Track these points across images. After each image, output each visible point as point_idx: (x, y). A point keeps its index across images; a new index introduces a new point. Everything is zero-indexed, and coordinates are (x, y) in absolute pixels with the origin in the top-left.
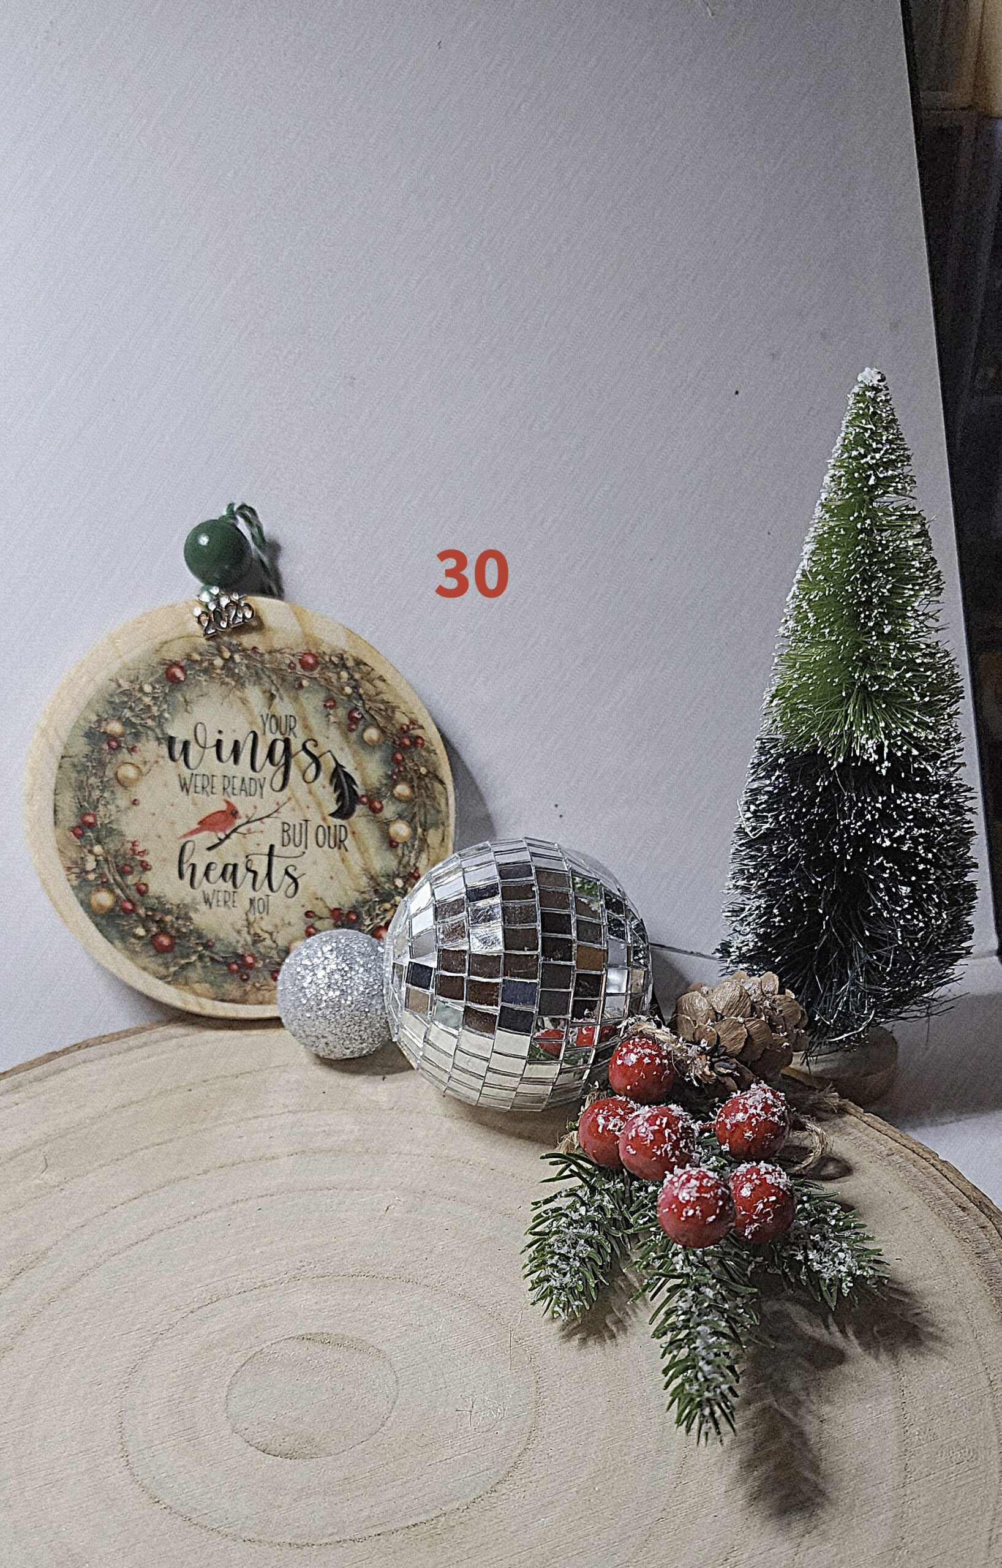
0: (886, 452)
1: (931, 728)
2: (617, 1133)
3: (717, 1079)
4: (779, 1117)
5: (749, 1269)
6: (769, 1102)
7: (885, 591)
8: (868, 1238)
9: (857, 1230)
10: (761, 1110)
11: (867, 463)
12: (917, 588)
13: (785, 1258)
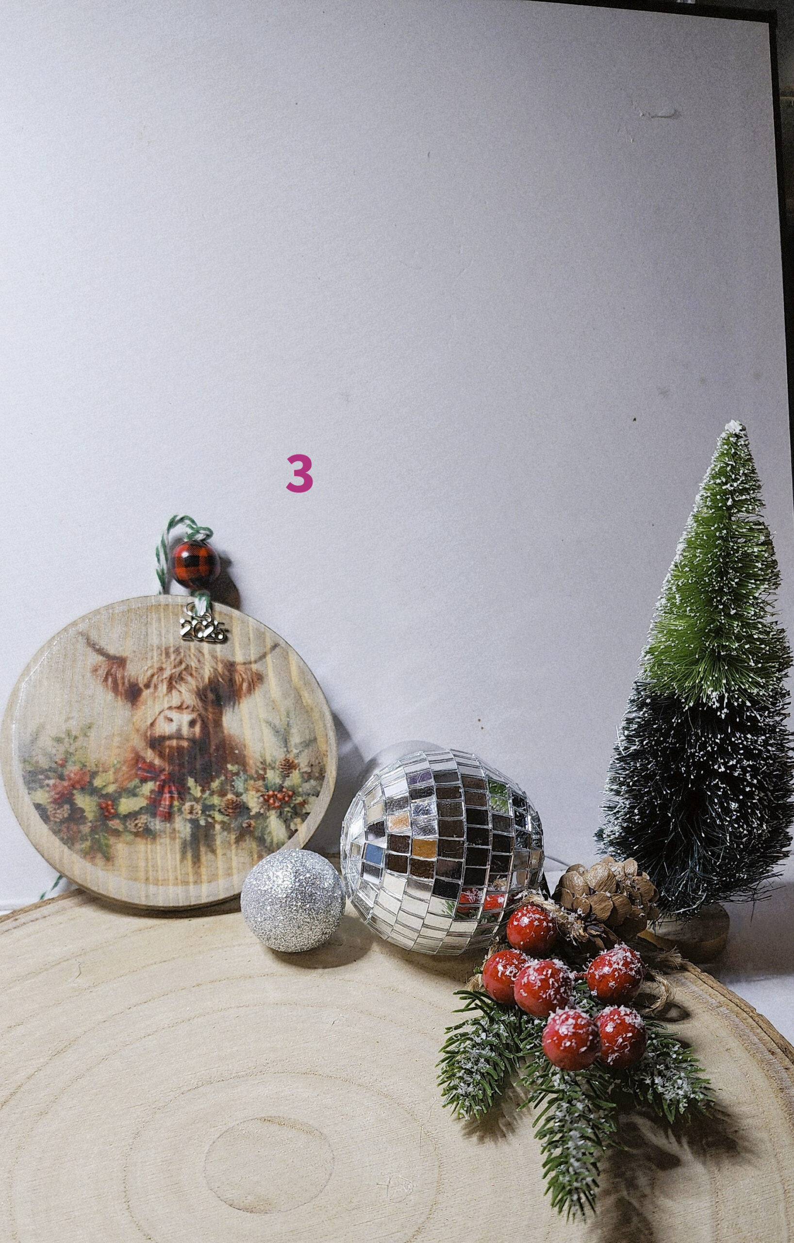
0: (742, 482)
1: (762, 687)
2: (513, 979)
3: (589, 940)
4: (635, 971)
5: (610, 1088)
6: (629, 960)
7: (733, 583)
8: (701, 1070)
9: (693, 1063)
10: (622, 966)
11: (725, 489)
12: (758, 582)
13: (637, 1081)
